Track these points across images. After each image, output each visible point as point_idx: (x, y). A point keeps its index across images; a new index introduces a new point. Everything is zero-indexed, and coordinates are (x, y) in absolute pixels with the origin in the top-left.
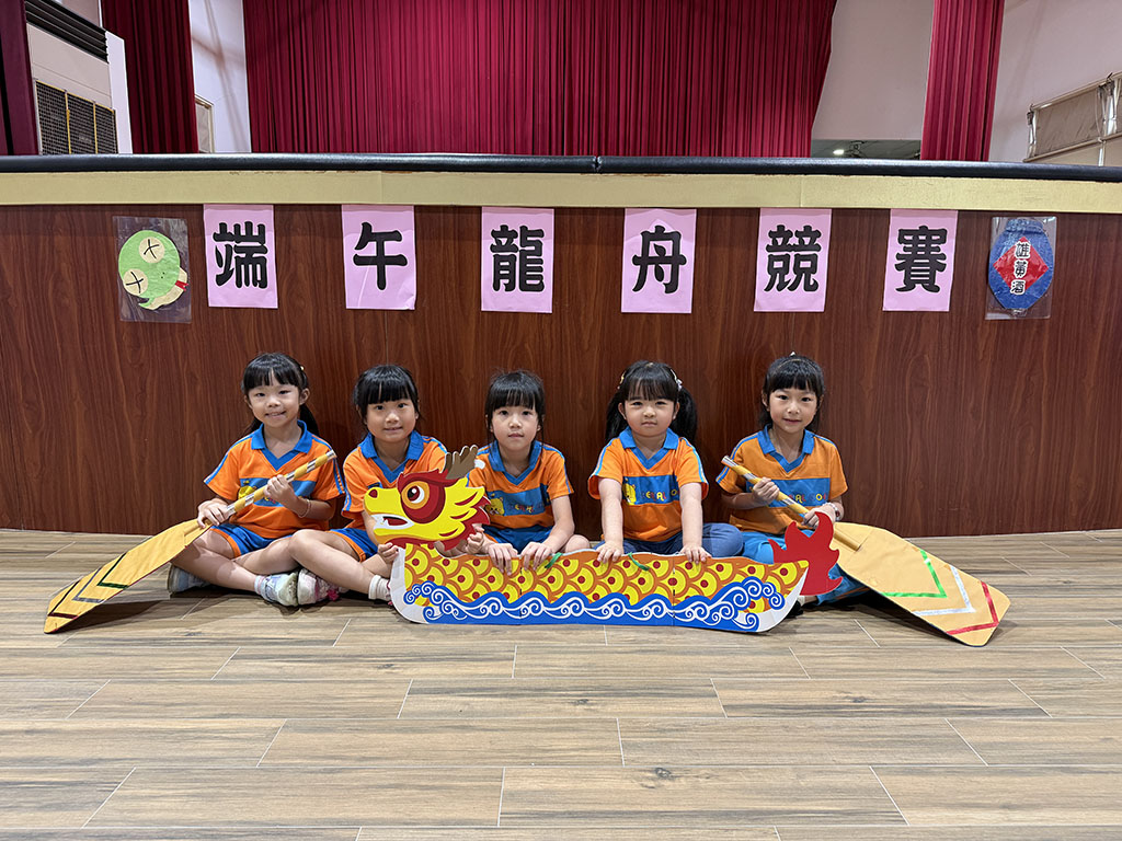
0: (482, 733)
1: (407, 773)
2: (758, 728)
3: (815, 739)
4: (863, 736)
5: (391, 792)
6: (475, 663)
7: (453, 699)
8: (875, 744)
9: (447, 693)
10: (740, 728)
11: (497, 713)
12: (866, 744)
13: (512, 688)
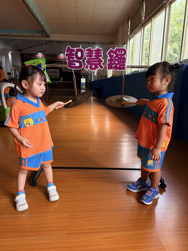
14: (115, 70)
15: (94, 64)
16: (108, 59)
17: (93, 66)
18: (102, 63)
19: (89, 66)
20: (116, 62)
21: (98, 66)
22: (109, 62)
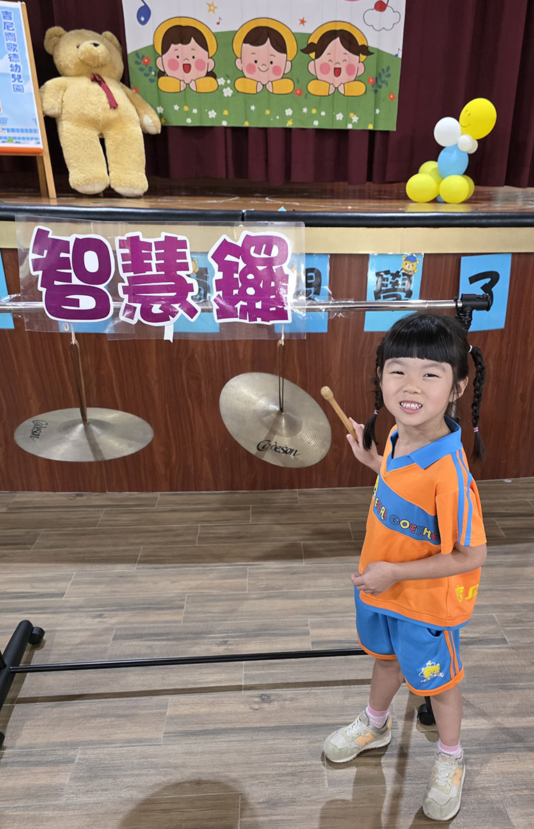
14: (247, 321)
15: (158, 300)
16: (216, 280)
17: (156, 309)
18: (190, 294)
19: (138, 306)
20: (251, 291)
21: (176, 306)
22: (221, 293)
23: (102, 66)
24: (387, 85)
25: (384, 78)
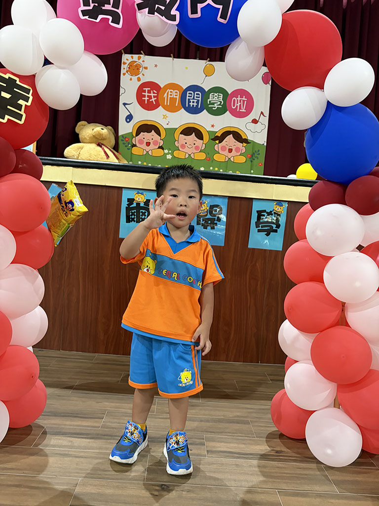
0: (74, 459)
1: (26, 478)
2: (223, 464)
3: (251, 473)
4: (276, 473)
5: (14, 489)
6: (82, 419)
7: (64, 438)
8: (282, 478)
9: (63, 434)
10: (213, 464)
11: (85, 448)
12: (277, 477)
13: (98, 434)
23: (104, 139)
24: (258, 158)
25: (256, 155)
